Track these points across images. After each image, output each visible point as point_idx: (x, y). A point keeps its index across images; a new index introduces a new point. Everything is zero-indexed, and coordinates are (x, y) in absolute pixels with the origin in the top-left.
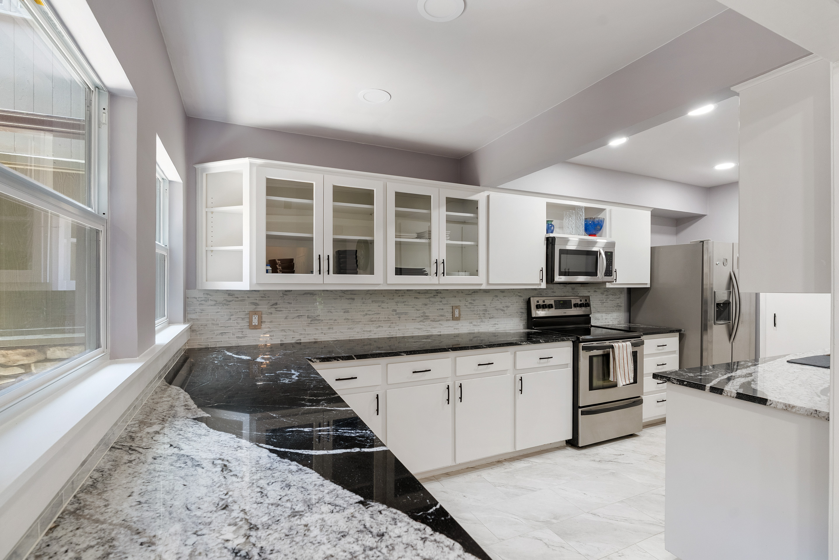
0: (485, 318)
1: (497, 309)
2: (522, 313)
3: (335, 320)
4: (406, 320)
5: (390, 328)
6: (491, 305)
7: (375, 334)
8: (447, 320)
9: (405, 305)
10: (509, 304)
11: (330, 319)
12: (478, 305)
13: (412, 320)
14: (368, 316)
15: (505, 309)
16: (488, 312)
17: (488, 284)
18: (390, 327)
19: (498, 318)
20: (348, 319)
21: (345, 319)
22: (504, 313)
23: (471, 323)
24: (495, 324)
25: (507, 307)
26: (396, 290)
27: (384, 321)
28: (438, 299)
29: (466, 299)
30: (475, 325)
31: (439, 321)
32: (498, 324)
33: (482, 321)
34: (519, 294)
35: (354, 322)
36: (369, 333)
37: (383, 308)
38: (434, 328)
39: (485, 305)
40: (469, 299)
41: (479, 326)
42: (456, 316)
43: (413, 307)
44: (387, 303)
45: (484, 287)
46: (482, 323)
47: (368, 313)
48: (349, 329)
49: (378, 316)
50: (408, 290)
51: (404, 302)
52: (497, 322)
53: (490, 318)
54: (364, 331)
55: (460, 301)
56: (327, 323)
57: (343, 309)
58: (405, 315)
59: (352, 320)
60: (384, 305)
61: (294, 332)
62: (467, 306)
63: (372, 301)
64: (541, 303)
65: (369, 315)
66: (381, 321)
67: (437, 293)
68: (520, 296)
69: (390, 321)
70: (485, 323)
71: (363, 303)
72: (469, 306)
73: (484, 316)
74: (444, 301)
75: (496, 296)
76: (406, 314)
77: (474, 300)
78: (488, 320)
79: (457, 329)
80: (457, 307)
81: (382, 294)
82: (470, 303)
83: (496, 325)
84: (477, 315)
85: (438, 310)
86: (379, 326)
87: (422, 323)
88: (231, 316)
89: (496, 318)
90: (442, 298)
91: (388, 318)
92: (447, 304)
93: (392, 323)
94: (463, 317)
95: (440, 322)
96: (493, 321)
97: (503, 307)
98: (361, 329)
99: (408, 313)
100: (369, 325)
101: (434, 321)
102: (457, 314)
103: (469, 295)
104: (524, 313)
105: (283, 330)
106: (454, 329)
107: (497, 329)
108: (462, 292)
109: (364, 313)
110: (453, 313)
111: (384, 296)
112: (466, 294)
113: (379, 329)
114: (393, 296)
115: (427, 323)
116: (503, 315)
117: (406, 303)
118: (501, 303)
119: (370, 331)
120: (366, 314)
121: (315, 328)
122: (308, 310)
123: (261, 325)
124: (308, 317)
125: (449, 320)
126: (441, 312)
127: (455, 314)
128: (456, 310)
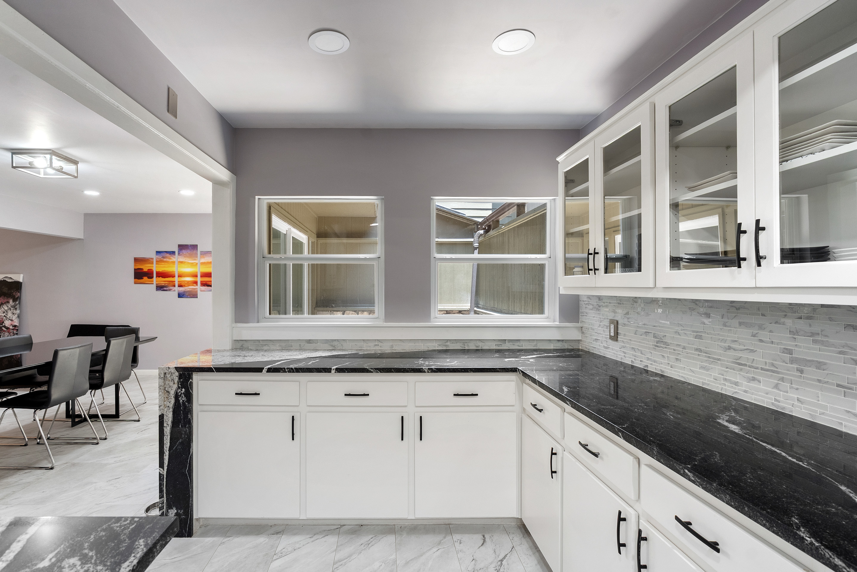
3: (684, 348)
4: (819, 381)
5: (778, 389)
7: (745, 391)
9: (815, 342)
11: (678, 345)
14: (731, 353)
18: (776, 386)
20: (700, 351)
21: (697, 350)
27: (762, 369)
35: (709, 357)
36: (734, 386)
37: (761, 341)
43: (841, 353)
44: (771, 331)
47: (733, 345)
48: (702, 367)
49: (751, 356)
51: (813, 334)
54: (725, 380)
56: (674, 350)
57: (693, 332)
58: (818, 368)
59: (706, 353)
60: (764, 335)
61: (641, 353)
63: (740, 324)
65: (734, 350)
66: (757, 368)
69: (778, 373)
71: (725, 325)
76: (820, 365)
81: (759, 309)
86: (754, 379)
91: (773, 365)
93: (782, 379)
98: (720, 374)
99: (825, 364)
100: (734, 370)
105: (633, 348)
109: (726, 345)
111: (763, 315)
113: (753, 384)
114: (786, 315)
117: (819, 338)
119: (736, 384)
120: (730, 348)
121: (662, 355)
122: (654, 327)
123: (617, 337)
124: (655, 337)
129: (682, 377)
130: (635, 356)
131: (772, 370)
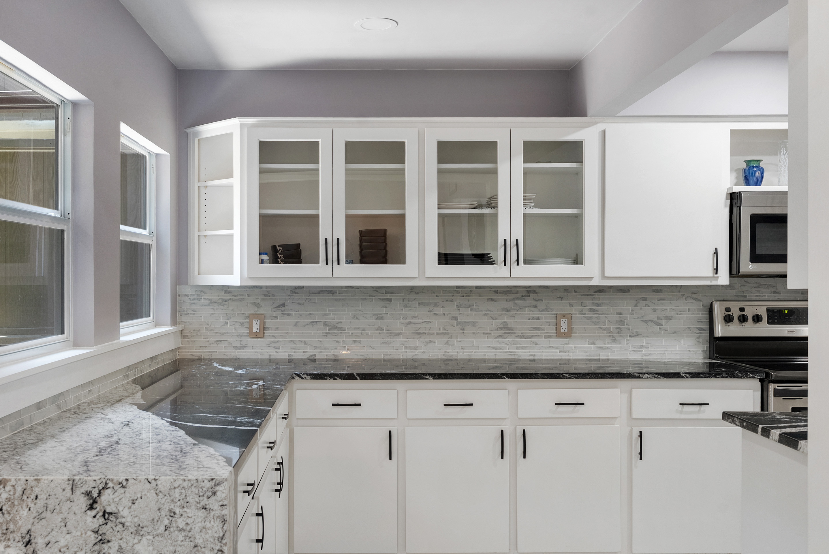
0: (621, 336)
1: (646, 322)
2: (700, 329)
3: (364, 330)
4: (474, 333)
5: (448, 344)
6: (632, 314)
7: (423, 352)
8: (546, 337)
9: (471, 310)
10: (672, 313)
11: (356, 328)
12: (606, 314)
13: (484, 333)
14: (412, 326)
15: (663, 321)
16: (626, 326)
17: (604, 277)
18: (447, 343)
19: (648, 337)
20: (382, 329)
21: (377, 329)
22: (660, 329)
23: (593, 343)
24: (642, 347)
25: (668, 318)
26: (456, 286)
27: (437, 334)
28: (530, 301)
29: (582, 303)
30: (600, 348)
31: (532, 337)
32: (647, 348)
33: (615, 341)
34: (694, 296)
35: (391, 333)
36: (414, 350)
37: (436, 314)
38: (523, 348)
39: (620, 314)
40: (589, 302)
41: (608, 348)
42: (562, 331)
43: (485, 314)
44: (443, 307)
45: (596, 282)
46: (614, 345)
47: (413, 321)
48: (383, 343)
49: (428, 326)
50: (477, 287)
51: (470, 306)
52: (647, 343)
53: (630, 336)
54: (406, 348)
55: (571, 305)
56: (352, 334)
57: (374, 315)
58: (473, 326)
59: (387, 330)
60: (438, 310)
61: (306, 344)
62: (585, 314)
63: (419, 304)
64: (734, 312)
65: (414, 324)
66: (433, 334)
67: (529, 292)
68: (697, 300)
69: (448, 334)
70: (620, 343)
71: (405, 306)
72: (589, 314)
73: (619, 333)
74: (541, 306)
75: (645, 299)
76: (474, 324)
77: (598, 305)
78: (627, 340)
79: (565, 352)
80: (564, 315)
81: (434, 293)
82: (592, 310)
83: (644, 350)
84: (605, 330)
85: (529, 319)
86: (430, 342)
87: (501, 340)
88: (228, 319)
89: (643, 337)
90: (536, 301)
91: (444, 329)
92: (546, 310)
93: (451, 337)
94: (576, 333)
95: (534, 340)
96: (636, 342)
97: (659, 318)
98: (401, 344)
99: (477, 322)
100: (414, 338)
101: (522, 336)
102: (564, 326)
103: (588, 295)
104: (704, 330)
105: (291, 341)
106: (560, 352)
107: (646, 355)
108: (575, 292)
109: (407, 321)
110: (557, 325)
111: (437, 296)
112: (583, 295)
113: (430, 346)
114: (453, 296)
115: (510, 339)
116: (659, 333)
117: (474, 308)
118: (655, 310)
119: (416, 348)
120: (410, 323)
121: (335, 341)
122: (325, 315)
123: (264, 333)
124: (326, 324)
125: (550, 337)
126: (536, 324)
127: (562, 328)
128: (564, 320)
129: (361, 355)
130: (295, 349)
131: (445, 333)
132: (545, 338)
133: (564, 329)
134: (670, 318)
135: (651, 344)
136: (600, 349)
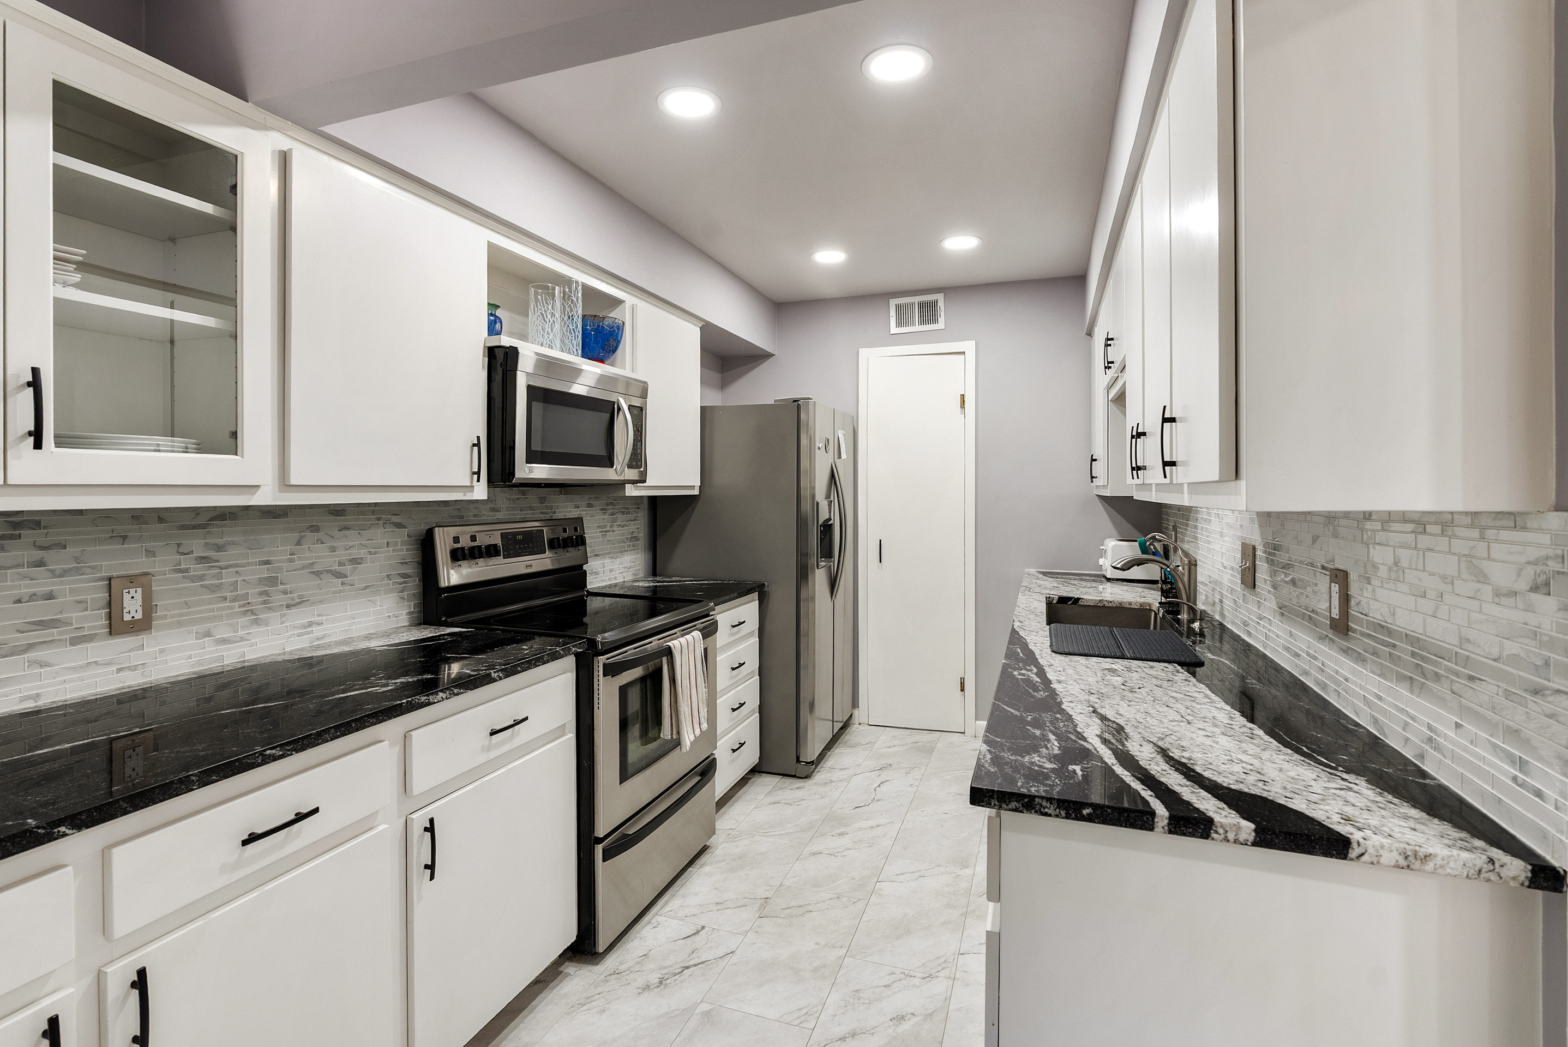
0: (269, 608)
1: (317, 574)
2: (404, 576)
6: (291, 561)
8: (75, 641)
10: (362, 553)
12: (237, 565)
15: (348, 568)
16: (281, 587)
19: (321, 602)
22: (343, 584)
23: (208, 634)
24: (311, 624)
25: (355, 561)
28: (21, 552)
29: (179, 545)
30: (224, 641)
31: (30, 647)
32: (319, 624)
33: (256, 622)
34: (395, 519)
39: (267, 563)
40: (197, 545)
41: (242, 639)
42: (127, 617)
45: (264, 498)
46: (255, 630)
52: (319, 615)
53: (288, 606)
55: (151, 553)
62: (186, 571)
64: (465, 542)
67: (15, 526)
68: (399, 525)
70: (267, 625)
72: (196, 569)
73: (265, 602)
74: (60, 560)
75: (315, 529)
77: (219, 548)
78: (283, 616)
79: (132, 669)
80: (132, 580)
82: (202, 559)
83: (314, 628)
84: (234, 600)
85: (19, 601)
89: (312, 603)
90: (42, 548)
92: (78, 571)
94: (161, 618)
95: (33, 654)
96: (299, 617)
97: (341, 564)
102: (132, 606)
103: (194, 527)
104: (410, 577)
106: (118, 671)
107: (318, 639)
108: (161, 520)
110: (112, 608)
112: (183, 527)
116: (340, 591)
118: (333, 549)
125: (89, 638)
126: (42, 611)
127: (125, 611)
128: (132, 591)
132: (72, 644)
133: (133, 614)
134: (359, 561)
135: (327, 615)
136: (225, 644)
